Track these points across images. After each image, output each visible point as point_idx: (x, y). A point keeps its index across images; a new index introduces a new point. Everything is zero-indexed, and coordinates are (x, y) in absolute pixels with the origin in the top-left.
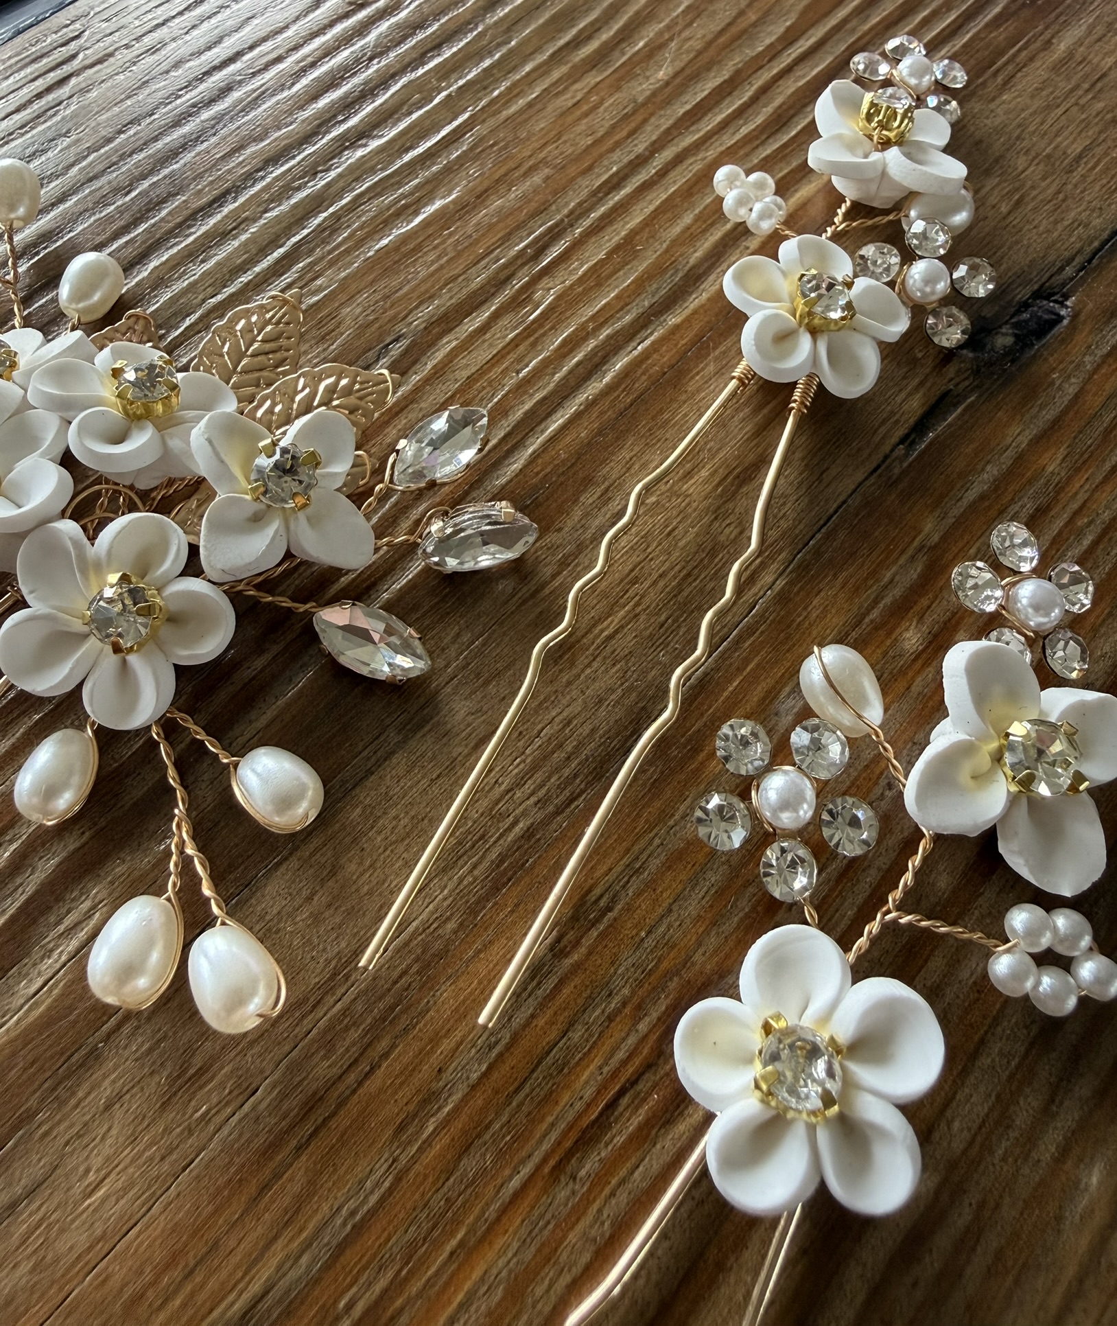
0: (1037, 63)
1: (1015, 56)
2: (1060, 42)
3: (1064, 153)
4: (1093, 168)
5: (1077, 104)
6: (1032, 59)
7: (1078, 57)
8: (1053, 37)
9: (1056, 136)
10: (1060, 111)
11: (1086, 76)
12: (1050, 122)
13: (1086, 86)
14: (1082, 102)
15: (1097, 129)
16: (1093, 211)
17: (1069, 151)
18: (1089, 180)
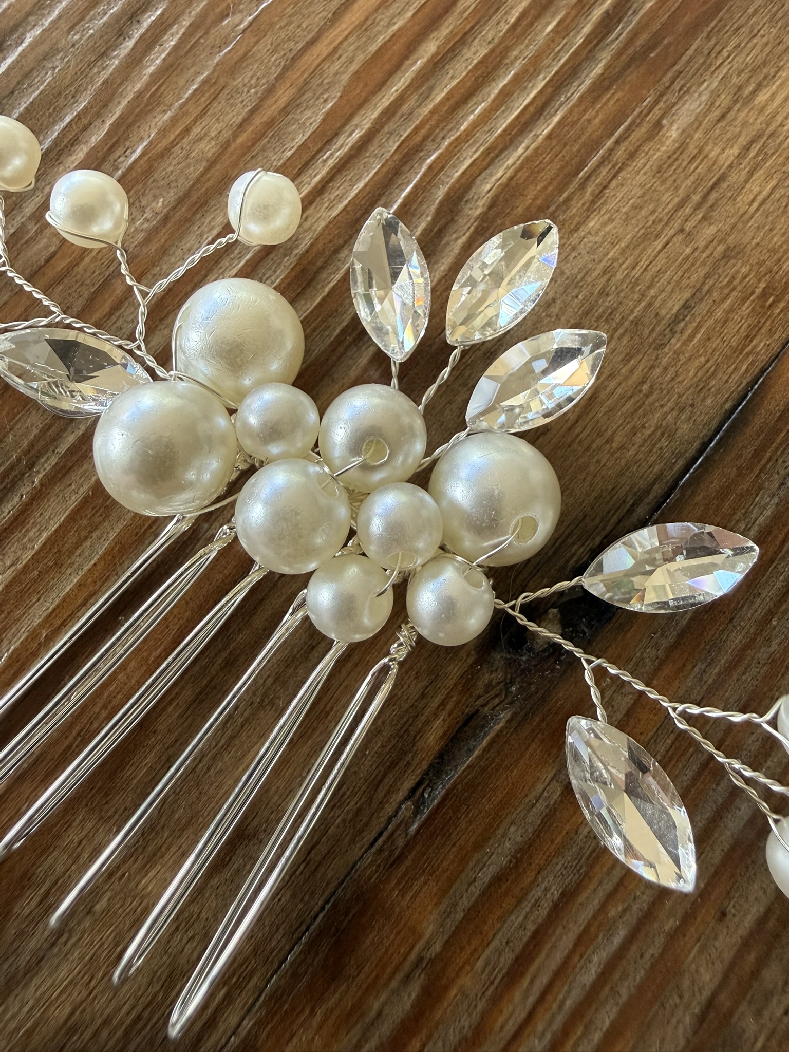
0: (640, 162)
1: (611, 151)
2: (671, 124)
3: (657, 314)
4: (691, 337)
5: (682, 230)
6: (632, 155)
7: (692, 149)
8: (663, 116)
9: (649, 287)
10: (659, 244)
11: (699, 180)
12: (643, 263)
13: (696, 198)
14: (688, 226)
15: (702, 272)
16: (682, 410)
17: (663, 312)
18: (682, 358)
